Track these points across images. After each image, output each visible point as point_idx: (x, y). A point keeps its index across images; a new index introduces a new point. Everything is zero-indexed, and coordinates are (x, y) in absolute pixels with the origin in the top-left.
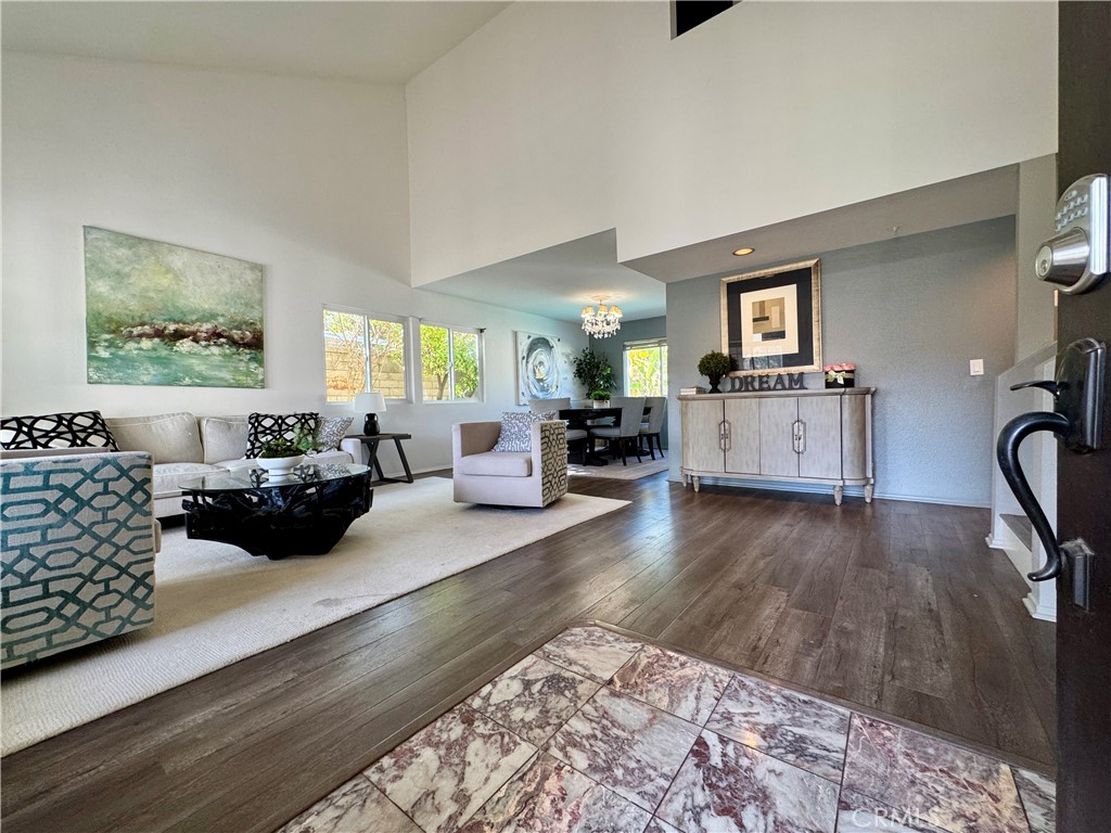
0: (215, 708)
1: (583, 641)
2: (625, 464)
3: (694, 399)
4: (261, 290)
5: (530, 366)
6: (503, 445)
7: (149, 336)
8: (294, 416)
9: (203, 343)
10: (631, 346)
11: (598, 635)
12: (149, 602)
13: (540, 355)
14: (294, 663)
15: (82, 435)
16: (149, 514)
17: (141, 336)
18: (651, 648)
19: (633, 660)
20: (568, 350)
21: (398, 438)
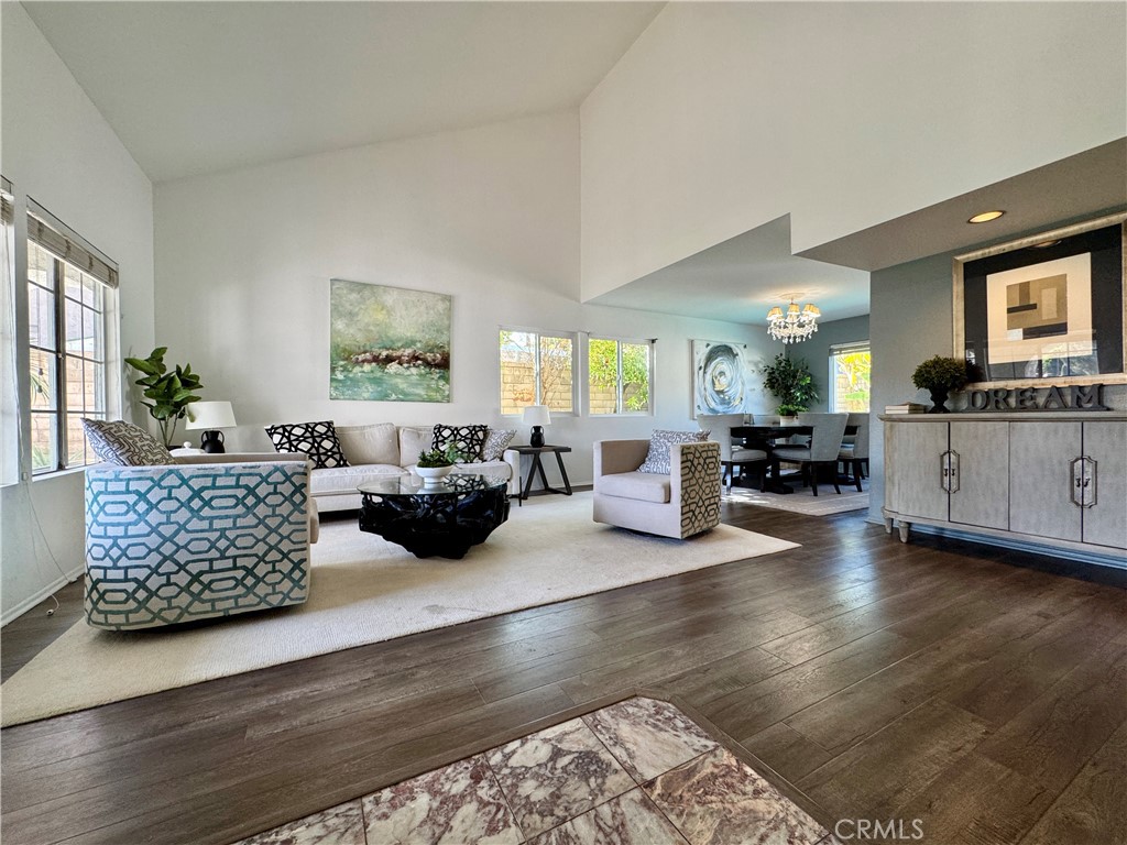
0: (305, 690)
1: (645, 718)
2: (816, 495)
3: (901, 420)
4: (449, 318)
5: (708, 377)
6: (649, 466)
7: (369, 362)
8: (467, 428)
9: (406, 365)
10: (840, 350)
11: (667, 714)
12: (302, 583)
13: (721, 364)
14: (378, 663)
15: (318, 440)
16: (304, 512)
17: (363, 361)
18: (726, 754)
19: (694, 763)
20: (757, 357)
21: (558, 451)
